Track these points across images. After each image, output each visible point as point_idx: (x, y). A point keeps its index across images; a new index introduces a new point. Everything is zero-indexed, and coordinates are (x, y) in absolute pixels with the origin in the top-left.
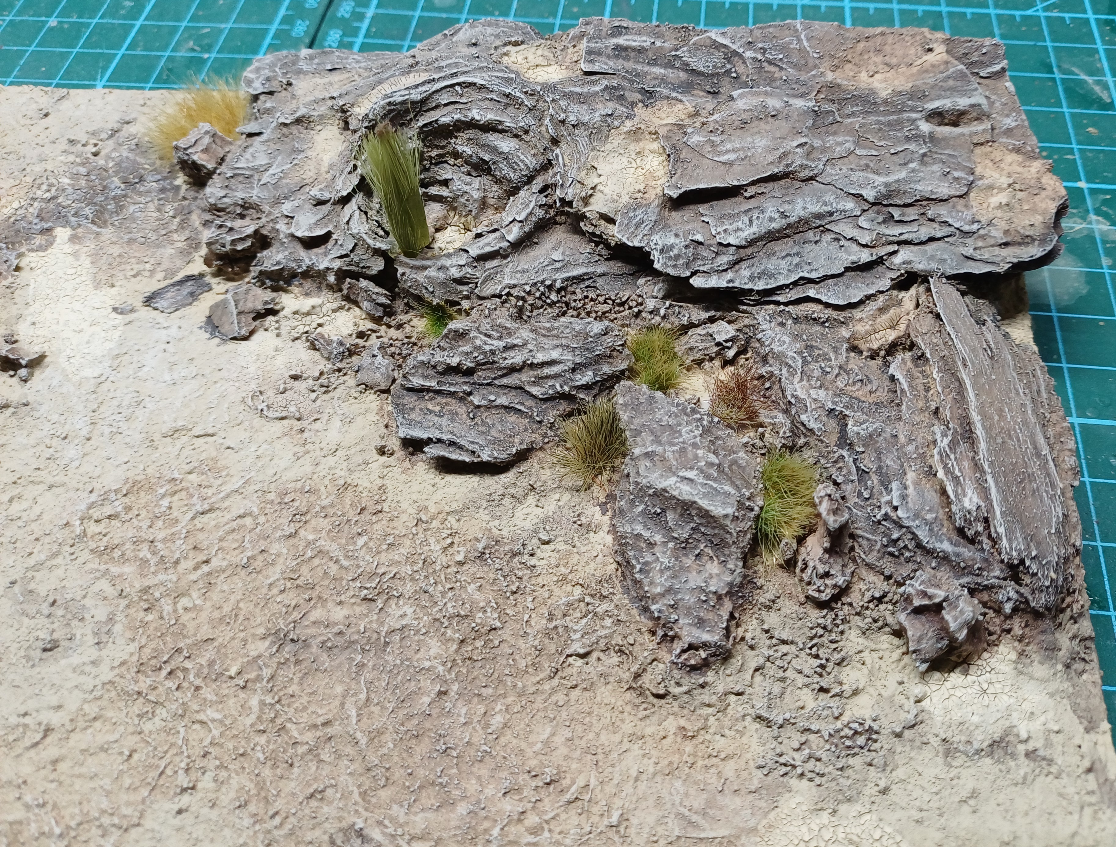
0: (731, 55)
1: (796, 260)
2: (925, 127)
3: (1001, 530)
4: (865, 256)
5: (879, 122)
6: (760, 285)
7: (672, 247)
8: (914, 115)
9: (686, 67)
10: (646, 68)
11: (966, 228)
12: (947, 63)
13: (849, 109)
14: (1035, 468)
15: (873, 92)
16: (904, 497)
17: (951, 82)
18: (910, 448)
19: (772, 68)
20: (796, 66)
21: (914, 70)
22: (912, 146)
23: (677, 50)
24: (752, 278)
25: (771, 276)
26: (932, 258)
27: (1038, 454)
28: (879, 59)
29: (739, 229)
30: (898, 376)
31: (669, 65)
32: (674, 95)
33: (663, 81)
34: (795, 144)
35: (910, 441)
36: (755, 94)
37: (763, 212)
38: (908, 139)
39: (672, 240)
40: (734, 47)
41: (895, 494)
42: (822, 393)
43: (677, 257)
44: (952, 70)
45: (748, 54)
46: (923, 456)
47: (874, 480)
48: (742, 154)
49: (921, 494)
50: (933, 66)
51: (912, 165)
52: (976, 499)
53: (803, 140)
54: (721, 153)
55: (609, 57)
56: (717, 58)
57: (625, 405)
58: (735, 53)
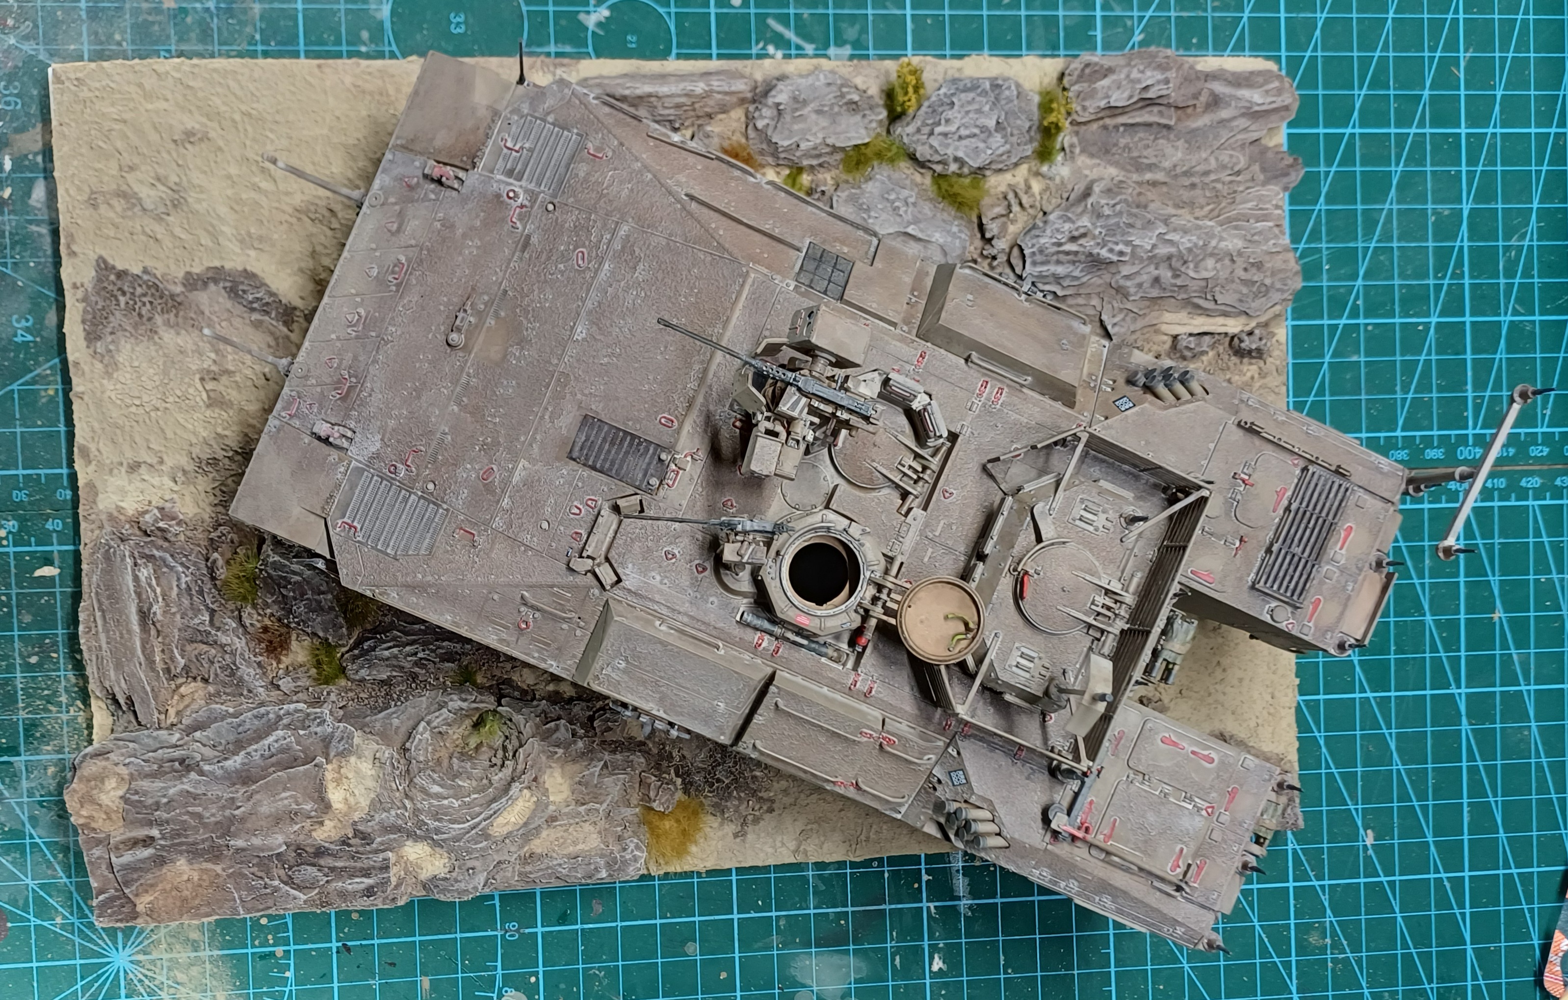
0: (289, 881)
1: (240, 729)
2: (155, 832)
3: (128, 560)
4: (198, 734)
5: (186, 837)
6: (262, 710)
7: (318, 725)
8: (162, 842)
9: (320, 868)
10: (347, 864)
11: (132, 759)
12: (137, 895)
13: (206, 845)
14: (106, 602)
15: (190, 862)
16: (179, 579)
17: (135, 876)
18: (174, 610)
19: (260, 874)
20: (244, 876)
21: (160, 887)
22: (165, 816)
23: (327, 882)
24: (268, 713)
25: (256, 717)
26: (155, 738)
27: (103, 611)
28: (186, 893)
29: (276, 741)
30: (179, 657)
31: (332, 869)
32: (326, 845)
33: (334, 856)
34: (242, 809)
35: (174, 614)
36: (272, 849)
37: (262, 755)
38: (167, 822)
39: (318, 729)
40: (287, 888)
41: (184, 579)
42: (224, 642)
43: (315, 719)
44: (134, 888)
45: (276, 883)
46: (167, 605)
47: (195, 589)
48: (277, 797)
49: (170, 582)
50: (147, 892)
51: (165, 800)
52: (140, 575)
53: (237, 812)
54: (291, 796)
55: (374, 868)
56: (298, 879)
57: (341, 627)
58: (286, 883)
